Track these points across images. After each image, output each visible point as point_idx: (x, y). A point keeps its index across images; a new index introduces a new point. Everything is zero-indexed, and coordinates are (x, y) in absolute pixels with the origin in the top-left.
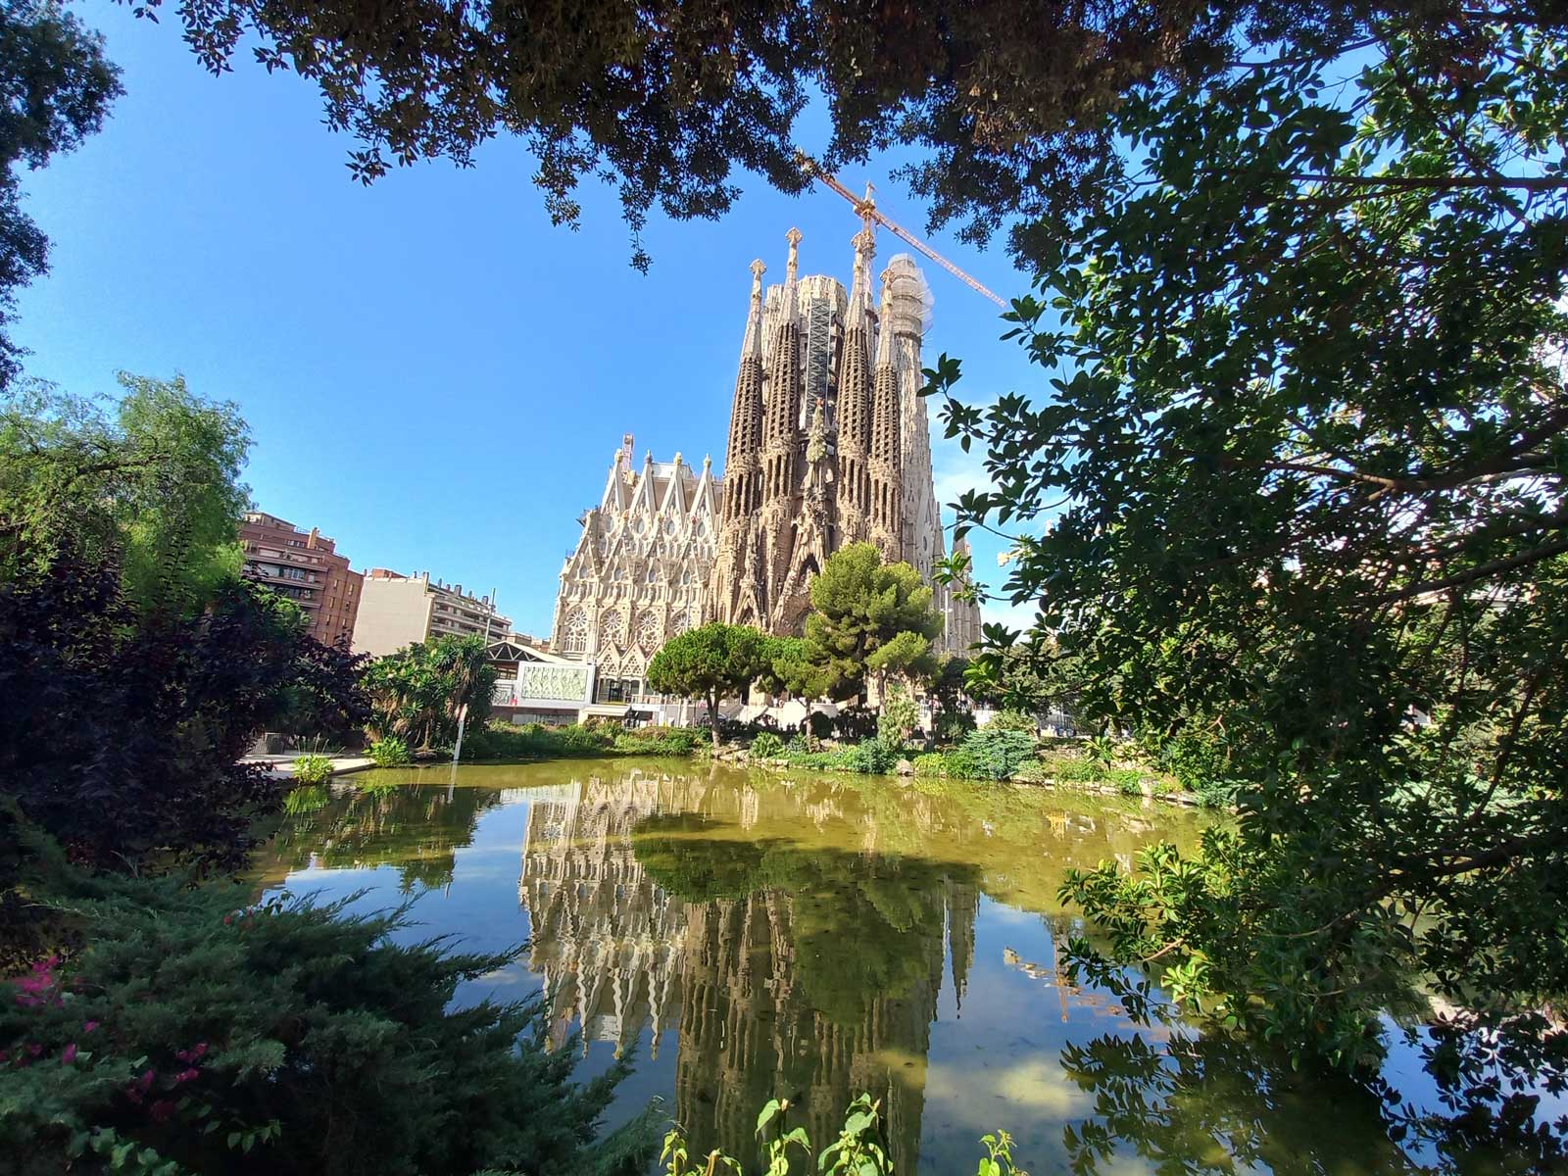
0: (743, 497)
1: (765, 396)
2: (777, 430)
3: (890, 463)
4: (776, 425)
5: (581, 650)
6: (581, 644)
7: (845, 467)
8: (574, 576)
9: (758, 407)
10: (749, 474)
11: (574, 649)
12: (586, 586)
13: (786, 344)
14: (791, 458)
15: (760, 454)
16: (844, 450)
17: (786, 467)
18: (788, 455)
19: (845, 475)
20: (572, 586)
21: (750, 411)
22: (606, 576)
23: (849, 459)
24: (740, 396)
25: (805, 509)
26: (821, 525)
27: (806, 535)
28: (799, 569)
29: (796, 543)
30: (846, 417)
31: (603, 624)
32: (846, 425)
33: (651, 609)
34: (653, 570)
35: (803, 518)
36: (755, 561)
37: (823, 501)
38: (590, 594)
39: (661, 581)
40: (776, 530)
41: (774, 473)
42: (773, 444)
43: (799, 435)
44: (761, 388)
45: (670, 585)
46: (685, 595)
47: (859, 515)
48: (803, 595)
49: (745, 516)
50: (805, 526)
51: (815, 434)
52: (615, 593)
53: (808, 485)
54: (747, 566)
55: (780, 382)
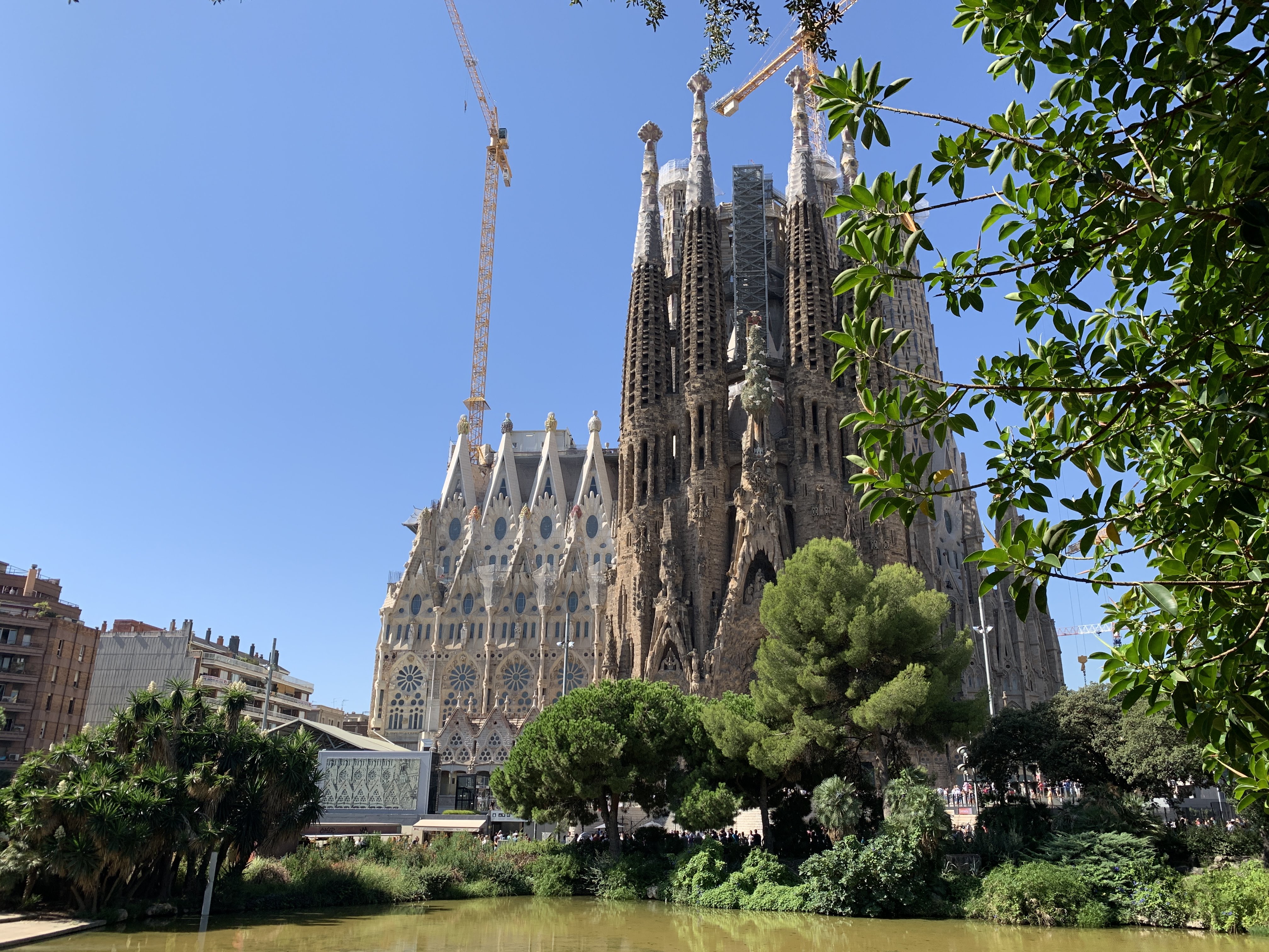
2: (693, 366)
5: (415, 728)
6: (416, 719)
7: (803, 411)
8: (401, 611)
9: (663, 334)
10: (657, 438)
11: (405, 726)
12: (420, 626)
13: (700, 238)
14: (719, 407)
15: (670, 403)
16: (800, 387)
17: (713, 421)
18: (713, 403)
19: (804, 425)
20: (400, 626)
21: (652, 342)
22: (449, 608)
23: (808, 398)
24: (636, 320)
25: (745, 484)
26: (774, 504)
27: (748, 523)
28: (744, 575)
29: (736, 535)
30: (799, 336)
31: (449, 682)
32: (799, 347)
33: (520, 654)
34: (521, 595)
35: (742, 496)
36: (673, 568)
37: (771, 468)
38: (427, 637)
39: (534, 608)
40: (702, 518)
41: (694, 430)
42: (690, 388)
43: (728, 370)
44: (665, 306)
45: (548, 614)
46: (571, 629)
47: (833, 486)
48: (751, 616)
49: (654, 499)
50: (747, 509)
51: (752, 367)
52: (464, 633)
53: (746, 444)
54: (662, 577)
55: (694, 293)
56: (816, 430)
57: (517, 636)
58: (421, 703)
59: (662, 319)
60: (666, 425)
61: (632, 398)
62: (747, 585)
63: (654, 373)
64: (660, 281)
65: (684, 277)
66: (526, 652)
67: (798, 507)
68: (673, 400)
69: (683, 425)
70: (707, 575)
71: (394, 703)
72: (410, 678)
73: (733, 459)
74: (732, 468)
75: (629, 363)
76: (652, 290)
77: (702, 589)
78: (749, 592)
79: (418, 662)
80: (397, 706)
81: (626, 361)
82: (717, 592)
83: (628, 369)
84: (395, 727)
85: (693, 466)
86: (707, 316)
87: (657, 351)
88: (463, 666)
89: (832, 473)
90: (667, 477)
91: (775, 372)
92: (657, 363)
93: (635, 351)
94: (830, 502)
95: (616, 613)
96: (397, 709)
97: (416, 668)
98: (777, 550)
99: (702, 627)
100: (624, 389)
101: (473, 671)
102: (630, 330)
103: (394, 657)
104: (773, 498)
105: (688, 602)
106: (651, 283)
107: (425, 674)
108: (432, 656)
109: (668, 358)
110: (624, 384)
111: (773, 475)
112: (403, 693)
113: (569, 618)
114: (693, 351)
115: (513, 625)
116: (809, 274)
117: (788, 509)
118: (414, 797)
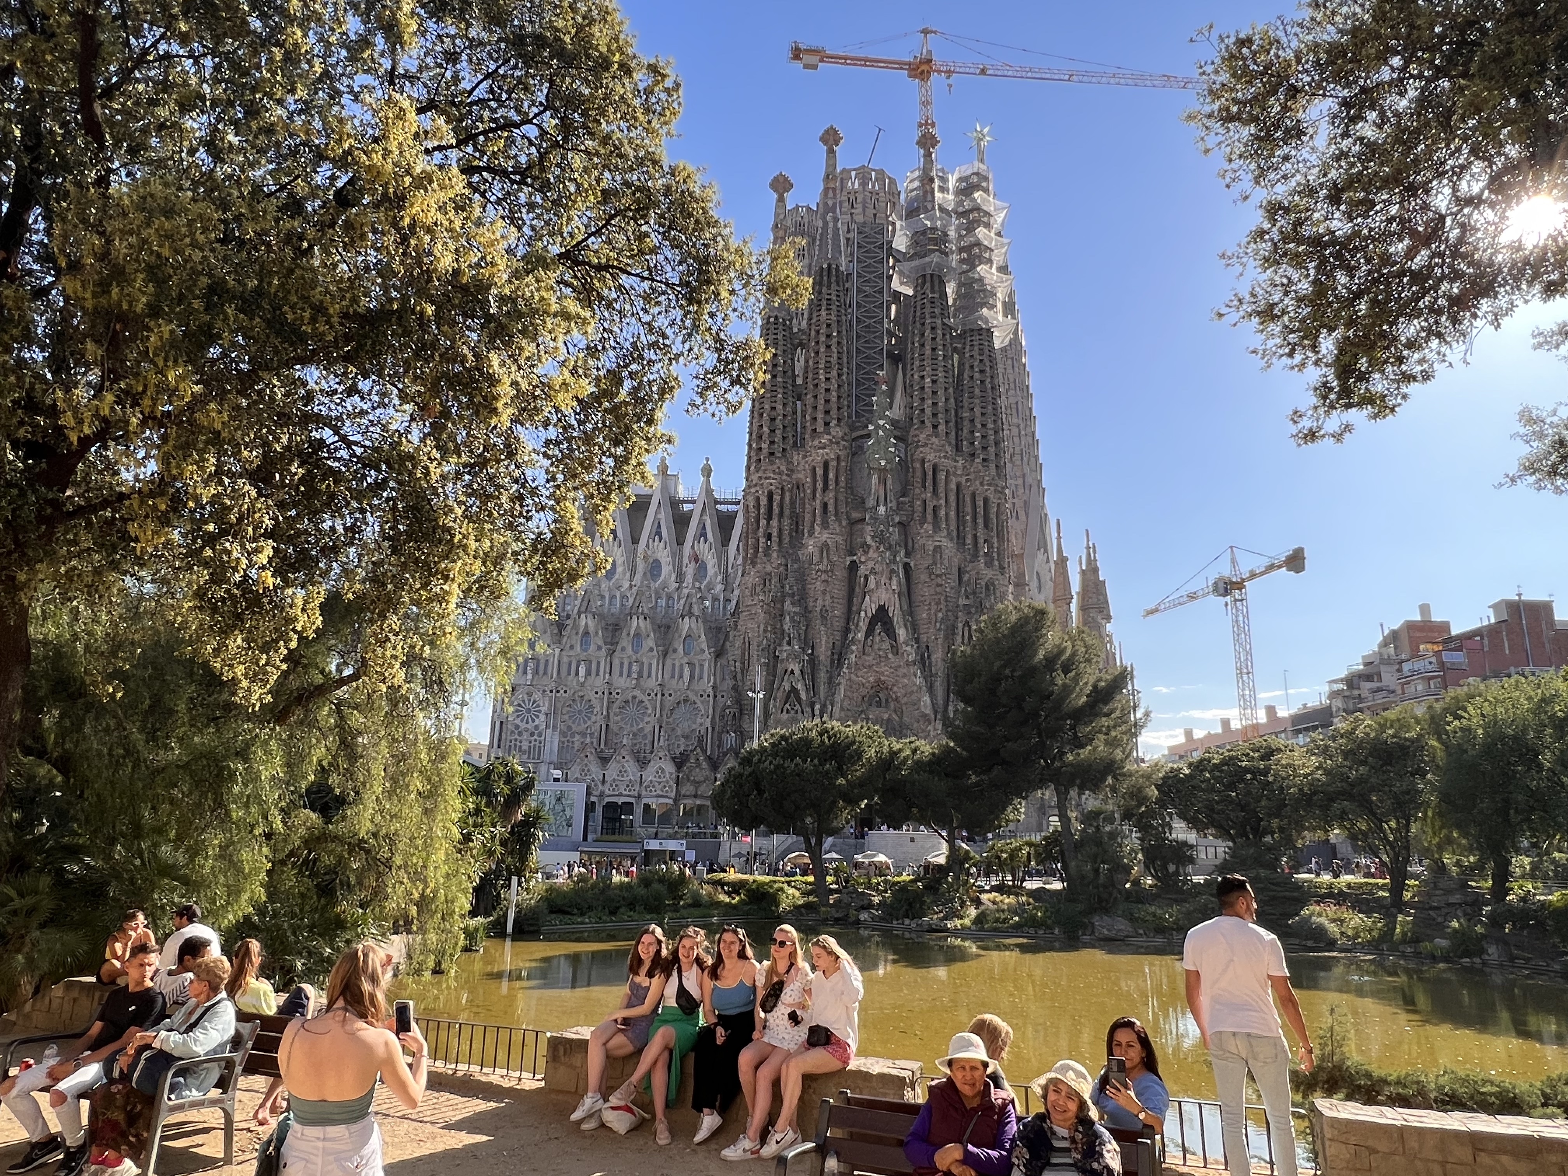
0: (774, 523)
1: (799, 371)
2: (820, 422)
3: (992, 466)
4: (820, 416)
6: (534, 750)
7: (925, 473)
9: (790, 388)
10: (782, 489)
11: (524, 756)
12: (538, 661)
14: (843, 463)
15: (796, 458)
16: (921, 449)
17: (837, 477)
18: (838, 458)
19: (924, 487)
21: (780, 396)
22: (567, 645)
23: (929, 461)
25: (868, 539)
26: (894, 561)
27: (872, 578)
28: (864, 629)
29: (857, 590)
30: (923, 399)
31: (566, 717)
32: (923, 410)
33: (636, 693)
34: (637, 635)
35: (866, 552)
36: (797, 618)
37: (894, 526)
38: (545, 673)
39: (651, 650)
40: (826, 572)
41: (820, 486)
42: (816, 443)
43: (852, 428)
44: (793, 360)
45: (665, 656)
46: (687, 671)
47: (948, 546)
48: (870, 667)
49: (779, 551)
50: (870, 564)
51: (878, 427)
52: (582, 671)
53: (871, 502)
54: (786, 627)
55: (822, 350)
56: (935, 492)
57: (635, 675)
58: (540, 735)
59: (790, 373)
60: (791, 478)
61: (759, 449)
62: (866, 638)
63: (781, 426)
64: (788, 335)
65: (813, 333)
66: (643, 691)
67: (915, 566)
68: (799, 454)
69: (809, 480)
70: (829, 626)
71: (513, 734)
72: (529, 711)
73: (856, 515)
74: (853, 524)
76: (781, 343)
77: (824, 639)
78: (869, 644)
79: (537, 696)
80: (516, 736)
82: (837, 643)
85: (818, 521)
86: (834, 373)
87: (784, 405)
88: (581, 702)
89: (949, 534)
90: (791, 529)
91: (898, 434)
92: (785, 416)
94: (946, 562)
95: (738, 658)
96: (516, 740)
97: (534, 702)
98: (897, 605)
99: (822, 676)
100: (750, 440)
101: (591, 707)
103: (513, 690)
104: (895, 556)
105: (810, 651)
106: (780, 337)
107: (544, 709)
108: (551, 691)
109: (795, 413)
110: (751, 435)
111: (894, 534)
112: (523, 725)
113: (686, 660)
114: (821, 407)
115: (630, 664)
116: (934, 339)
117: (906, 566)
118: (569, 825)
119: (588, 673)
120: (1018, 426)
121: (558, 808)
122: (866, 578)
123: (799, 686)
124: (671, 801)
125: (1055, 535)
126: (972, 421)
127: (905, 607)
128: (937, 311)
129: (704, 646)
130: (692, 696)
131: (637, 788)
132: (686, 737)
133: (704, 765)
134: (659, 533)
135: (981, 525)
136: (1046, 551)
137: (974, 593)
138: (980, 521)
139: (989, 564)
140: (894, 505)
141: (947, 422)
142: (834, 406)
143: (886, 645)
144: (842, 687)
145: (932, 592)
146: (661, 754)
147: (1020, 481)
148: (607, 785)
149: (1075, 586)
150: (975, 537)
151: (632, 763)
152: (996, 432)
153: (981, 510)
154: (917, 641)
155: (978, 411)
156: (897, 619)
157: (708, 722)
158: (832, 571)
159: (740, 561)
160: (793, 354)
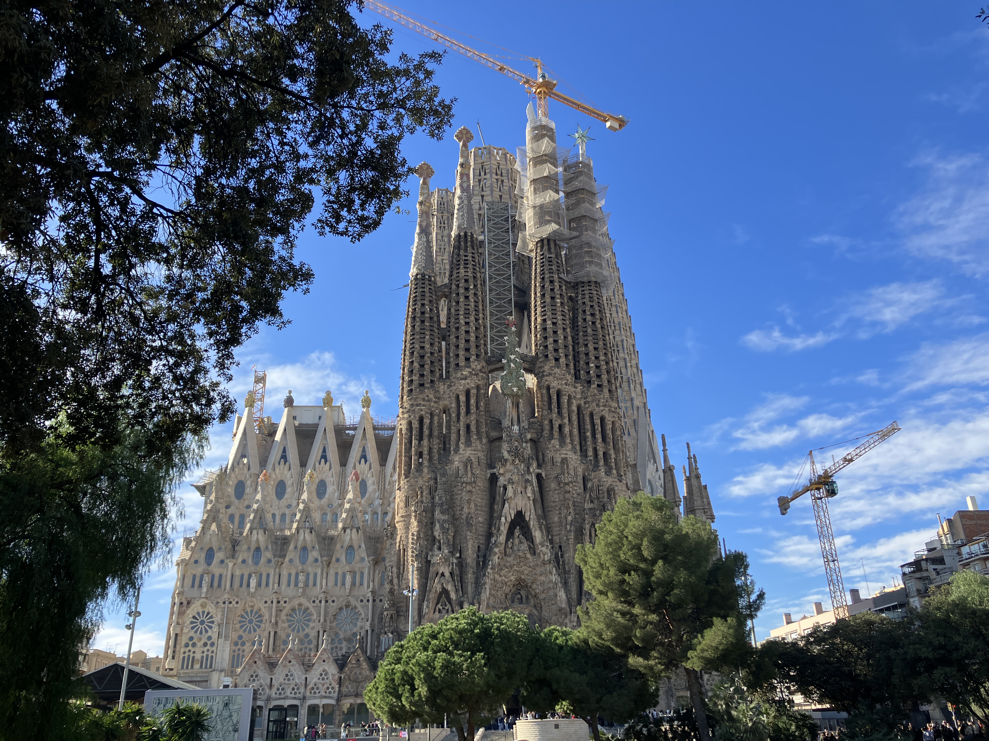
0: (425, 442)
1: (443, 317)
2: (462, 358)
3: (606, 391)
4: (462, 353)
5: (206, 668)
6: (207, 660)
7: (550, 398)
8: (196, 562)
9: (436, 331)
10: (432, 415)
11: (197, 666)
12: (213, 576)
13: (465, 256)
14: (482, 391)
15: (442, 387)
16: (547, 378)
17: (477, 403)
18: (478, 388)
19: (550, 409)
20: (194, 576)
21: (427, 337)
22: (240, 560)
23: (554, 388)
24: (414, 318)
25: (506, 455)
26: (529, 472)
27: (510, 488)
28: (505, 532)
29: (497, 498)
30: (546, 338)
31: (238, 626)
32: (546, 347)
33: (303, 600)
34: (304, 549)
35: (504, 465)
36: (446, 526)
37: (526, 442)
38: (219, 585)
39: (316, 560)
40: (470, 483)
41: (463, 410)
42: (459, 375)
43: (489, 362)
44: (437, 308)
45: (328, 565)
46: (348, 578)
47: (574, 458)
48: (511, 567)
49: (429, 467)
50: (508, 476)
51: (509, 361)
52: (253, 582)
53: (506, 423)
54: (436, 534)
55: (462, 299)
56: (560, 413)
57: (301, 585)
58: (212, 645)
59: (435, 319)
60: (439, 405)
61: (411, 381)
62: (507, 540)
63: (429, 362)
64: (433, 288)
65: (454, 287)
66: (308, 599)
67: (546, 476)
68: (444, 384)
69: (453, 405)
70: (474, 531)
71: (187, 645)
72: (202, 622)
73: (494, 434)
74: (492, 442)
75: (407, 353)
76: (427, 295)
77: (470, 543)
78: (510, 546)
79: (211, 608)
80: (190, 648)
81: (405, 351)
82: (481, 546)
83: (407, 358)
84: (187, 668)
85: (463, 439)
86: (472, 318)
87: (432, 344)
88: (252, 612)
89: (574, 448)
90: (439, 448)
91: (527, 366)
92: (432, 353)
93: (413, 343)
94: (572, 472)
95: (394, 563)
96: (190, 651)
97: (208, 613)
98: (533, 511)
99: (470, 577)
100: (403, 374)
101: (260, 616)
102: (409, 326)
103: (189, 603)
104: (528, 468)
105: (458, 555)
106: (426, 290)
107: (217, 618)
108: (224, 603)
109: (440, 351)
110: (404, 370)
111: (528, 449)
112: (196, 636)
113: (347, 568)
114: (462, 345)
115: (297, 575)
116: (552, 290)
117: (539, 477)
118: (236, 730)
119: (259, 584)
120: (625, 359)
121: (226, 714)
122: (505, 488)
123: (450, 587)
124: (333, 702)
125: (661, 448)
126: (587, 354)
127: (540, 512)
128: (554, 268)
129: (364, 555)
130: (353, 602)
131: (302, 690)
132: (349, 640)
133: (365, 665)
134: (324, 457)
135: (600, 440)
136: (655, 462)
137: (598, 498)
138: (599, 436)
139: (608, 473)
140: (525, 424)
141: (566, 356)
142: (473, 344)
143: (525, 546)
144: (488, 587)
145: (561, 497)
146: (325, 657)
147: (629, 404)
148: (274, 690)
149: (683, 490)
150: (595, 450)
151: (297, 666)
152: (607, 363)
153: (598, 428)
154: (551, 542)
155: (591, 346)
156: (533, 524)
157: (367, 626)
158: (475, 482)
159: (396, 477)
160: (437, 304)
